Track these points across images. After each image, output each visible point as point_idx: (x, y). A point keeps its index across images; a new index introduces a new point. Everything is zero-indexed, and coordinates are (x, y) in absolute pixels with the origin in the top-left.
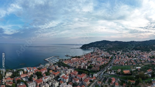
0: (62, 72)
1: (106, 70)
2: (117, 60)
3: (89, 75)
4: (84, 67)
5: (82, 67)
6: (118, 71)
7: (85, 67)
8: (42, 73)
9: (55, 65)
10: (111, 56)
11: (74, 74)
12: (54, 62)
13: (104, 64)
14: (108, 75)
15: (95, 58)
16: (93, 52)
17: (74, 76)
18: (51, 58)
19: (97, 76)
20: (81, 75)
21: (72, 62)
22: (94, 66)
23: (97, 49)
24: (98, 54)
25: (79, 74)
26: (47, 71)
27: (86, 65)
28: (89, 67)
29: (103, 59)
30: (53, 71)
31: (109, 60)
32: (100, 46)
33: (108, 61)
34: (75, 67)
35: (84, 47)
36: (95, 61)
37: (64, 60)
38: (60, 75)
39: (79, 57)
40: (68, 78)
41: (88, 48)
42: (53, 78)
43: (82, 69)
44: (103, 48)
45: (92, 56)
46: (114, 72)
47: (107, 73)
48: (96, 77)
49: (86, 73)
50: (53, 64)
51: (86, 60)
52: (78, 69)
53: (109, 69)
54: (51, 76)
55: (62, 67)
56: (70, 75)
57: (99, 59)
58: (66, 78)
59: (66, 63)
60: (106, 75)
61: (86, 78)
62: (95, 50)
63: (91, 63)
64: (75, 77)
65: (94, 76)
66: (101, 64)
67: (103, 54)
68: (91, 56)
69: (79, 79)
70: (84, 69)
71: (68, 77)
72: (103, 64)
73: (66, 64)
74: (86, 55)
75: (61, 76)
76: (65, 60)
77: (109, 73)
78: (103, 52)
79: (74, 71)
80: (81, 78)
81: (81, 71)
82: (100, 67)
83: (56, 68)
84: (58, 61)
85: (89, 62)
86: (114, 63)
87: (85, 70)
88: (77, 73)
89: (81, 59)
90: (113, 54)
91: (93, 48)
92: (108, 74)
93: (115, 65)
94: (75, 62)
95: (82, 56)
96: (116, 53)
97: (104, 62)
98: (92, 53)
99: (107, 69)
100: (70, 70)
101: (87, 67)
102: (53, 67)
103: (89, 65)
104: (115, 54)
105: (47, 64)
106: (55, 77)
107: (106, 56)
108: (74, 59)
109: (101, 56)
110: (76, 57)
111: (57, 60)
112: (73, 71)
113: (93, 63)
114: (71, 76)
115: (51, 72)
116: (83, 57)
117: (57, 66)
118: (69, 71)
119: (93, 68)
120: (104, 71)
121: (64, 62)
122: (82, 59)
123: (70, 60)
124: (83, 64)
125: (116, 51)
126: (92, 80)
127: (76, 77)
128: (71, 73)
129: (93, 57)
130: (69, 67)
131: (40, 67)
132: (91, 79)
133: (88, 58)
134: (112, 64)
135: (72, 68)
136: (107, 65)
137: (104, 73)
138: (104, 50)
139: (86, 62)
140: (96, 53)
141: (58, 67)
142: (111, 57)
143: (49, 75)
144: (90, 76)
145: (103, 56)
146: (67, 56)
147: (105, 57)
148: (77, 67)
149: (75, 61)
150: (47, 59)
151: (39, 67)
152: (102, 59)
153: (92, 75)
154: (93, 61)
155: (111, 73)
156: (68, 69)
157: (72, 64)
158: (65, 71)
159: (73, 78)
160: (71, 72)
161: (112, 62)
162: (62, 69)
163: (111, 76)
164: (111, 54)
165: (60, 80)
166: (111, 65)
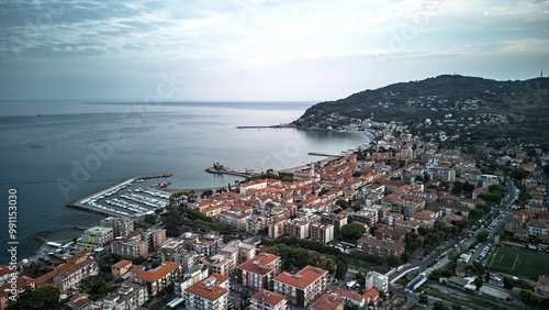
0: (190, 262)
1: (446, 261)
2: (537, 216)
3: (340, 275)
4: (312, 230)
5: (304, 229)
6: (538, 286)
7: (323, 232)
8: (58, 292)
9: (145, 228)
10: (491, 179)
11: (261, 271)
12: (141, 212)
13: (438, 225)
14: (460, 296)
15: (377, 183)
16: (371, 151)
17: (257, 280)
18: (117, 187)
19: (385, 289)
20: (298, 275)
21: (248, 204)
22: (372, 231)
23: (397, 134)
24: (402, 164)
25: (285, 267)
26: (93, 273)
27: (325, 221)
28: (341, 235)
29: (433, 197)
30: (138, 261)
31: (471, 206)
32: (414, 110)
33: (466, 209)
34: (264, 232)
35: (319, 120)
36: (379, 203)
37: (199, 194)
38: (182, 280)
39: (285, 177)
40: (224, 291)
41: (341, 123)
42: (141, 301)
43: (304, 244)
44: (435, 128)
45: (365, 174)
46: (508, 285)
47: (453, 279)
48: (381, 294)
49: (327, 267)
50: (137, 226)
51: (324, 192)
52: (282, 240)
53: (467, 257)
54: (122, 298)
55: (189, 235)
56: (236, 276)
57: (404, 190)
58: (213, 294)
59: (215, 212)
60: (445, 291)
61: (324, 292)
62: (381, 138)
63: (357, 209)
64: (265, 286)
65: (370, 282)
66: (414, 224)
67: (432, 164)
68: (356, 175)
69: (289, 297)
70: (315, 244)
71: (223, 285)
72: (429, 223)
73: (209, 219)
74: (328, 168)
75: (184, 286)
76: (208, 193)
77: (468, 286)
78: (431, 152)
79: (257, 253)
80: (300, 293)
81: (296, 253)
82: (407, 240)
83: (152, 247)
84: (164, 204)
85: (343, 205)
86: (510, 227)
87: (321, 248)
88: (275, 262)
89: (298, 188)
90: (506, 169)
91: (368, 123)
92: (459, 288)
93: (518, 241)
94: (263, 204)
95: (304, 174)
96: (531, 168)
97: (434, 216)
98: (361, 155)
99: (455, 258)
100: (234, 247)
101: (329, 231)
102: (137, 238)
103: (344, 222)
104: (526, 174)
105: (92, 230)
106: (151, 297)
107: (451, 176)
108: (256, 186)
109: (418, 178)
110: (268, 176)
111: (159, 200)
112: (252, 254)
113: (370, 211)
114: (240, 281)
115: (123, 271)
116: (306, 178)
117: (161, 234)
118: (228, 256)
119: (367, 242)
120: (436, 267)
121: (201, 206)
122: (304, 190)
123: (238, 191)
124: (309, 212)
125: (531, 153)
126: (357, 306)
127: (268, 285)
128: (239, 262)
129: (371, 179)
130: (230, 232)
131: (43, 253)
132: (354, 297)
133: (341, 182)
134: (490, 230)
135: (249, 235)
136: (457, 230)
137: (433, 278)
138: (443, 137)
139: (325, 205)
140: (386, 156)
141: (168, 235)
142: (492, 188)
143: (113, 290)
144: (351, 284)
145: (430, 173)
146: (218, 170)
147: (445, 184)
148: (276, 231)
149: (264, 198)
150: (90, 201)
151: (34, 259)
152: (427, 190)
153: (361, 280)
154: (368, 202)
155: (478, 284)
156: (226, 241)
157: (244, 215)
158: (208, 257)
159: (254, 290)
160: (242, 258)
161: (495, 222)
162: (189, 248)
163: (479, 302)
164: (492, 169)
165: (182, 305)
166: (482, 239)
